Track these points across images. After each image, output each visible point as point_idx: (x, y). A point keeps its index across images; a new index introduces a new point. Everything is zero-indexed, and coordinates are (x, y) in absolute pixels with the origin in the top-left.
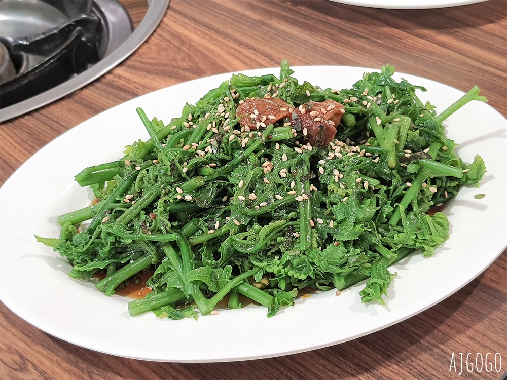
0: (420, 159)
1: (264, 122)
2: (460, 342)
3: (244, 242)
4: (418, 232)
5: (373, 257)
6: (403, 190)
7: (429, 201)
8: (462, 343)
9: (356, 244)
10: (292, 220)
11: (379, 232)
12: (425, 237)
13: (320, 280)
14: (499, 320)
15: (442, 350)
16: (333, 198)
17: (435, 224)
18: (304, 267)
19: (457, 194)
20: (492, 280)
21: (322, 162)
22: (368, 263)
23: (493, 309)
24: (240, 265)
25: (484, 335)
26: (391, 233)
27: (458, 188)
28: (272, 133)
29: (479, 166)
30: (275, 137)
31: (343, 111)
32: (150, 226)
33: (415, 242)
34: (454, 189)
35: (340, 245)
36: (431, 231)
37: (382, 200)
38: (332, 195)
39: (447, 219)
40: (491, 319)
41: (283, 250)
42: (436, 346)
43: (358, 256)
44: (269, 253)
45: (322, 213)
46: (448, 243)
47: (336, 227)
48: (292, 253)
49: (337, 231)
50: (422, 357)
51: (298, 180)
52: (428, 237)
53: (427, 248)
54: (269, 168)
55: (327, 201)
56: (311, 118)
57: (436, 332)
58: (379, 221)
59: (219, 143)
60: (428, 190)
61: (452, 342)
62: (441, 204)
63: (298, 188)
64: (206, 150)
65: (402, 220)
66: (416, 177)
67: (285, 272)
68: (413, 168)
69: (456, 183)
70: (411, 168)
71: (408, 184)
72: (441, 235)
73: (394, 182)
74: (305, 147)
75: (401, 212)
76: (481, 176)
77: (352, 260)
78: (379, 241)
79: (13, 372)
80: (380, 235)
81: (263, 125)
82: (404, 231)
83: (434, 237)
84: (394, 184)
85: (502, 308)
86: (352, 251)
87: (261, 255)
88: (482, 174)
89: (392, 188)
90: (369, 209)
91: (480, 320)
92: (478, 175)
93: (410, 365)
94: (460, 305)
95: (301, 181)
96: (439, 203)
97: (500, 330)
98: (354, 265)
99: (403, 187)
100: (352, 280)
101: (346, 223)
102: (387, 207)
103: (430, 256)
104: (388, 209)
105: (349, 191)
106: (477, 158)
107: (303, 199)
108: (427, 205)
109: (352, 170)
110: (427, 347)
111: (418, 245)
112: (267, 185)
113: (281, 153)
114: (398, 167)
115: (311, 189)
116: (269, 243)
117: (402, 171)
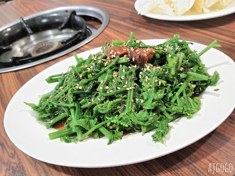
0: (187, 71)
1: (115, 55)
2: (204, 162)
3: (101, 108)
4: (184, 106)
5: (162, 118)
6: (179, 86)
7: (192, 92)
8: (204, 163)
9: (154, 111)
10: (125, 98)
11: (165, 105)
12: (188, 109)
13: (136, 127)
14: (225, 152)
15: (194, 166)
16: (144, 89)
17: (194, 103)
18: (128, 121)
19: (206, 89)
20: (222, 130)
21: (141, 73)
22: (158, 120)
23: (222, 145)
24: (103, 118)
25: (216, 159)
26: (172, 106)
27: (206, 86)
28: (118, 60)
29: (217, 76)
30: (120, 62)
31: (154, 52)
32: (65, 100)
33: (183, 111)
34: (205, 87)
35: (145, 111)
36: (191, 106)
37: (168, 91)
38: (144, 88)
39: (200, 100)
40: (220, 150)
41: (120, 112)
42: (191, 164)
43: (154, 117)
44: (114, 114)
45: (139, 96)
46: (199, 112)
47: (144, 102)
48: (123, 114)
49: (144, 105)
50: (183, 169)
51: (129, 81)
52: (189, 109)
53: (188, 114)
54: (116, 75)
55: (141, 90)
56: (136, 53)
57: (191, 156)
58: (166, 100)
59: (96, 64)
60: (191, 86)
61: (199, 162)
62: (198, 93)
63: (128, 85)
64: (91, 68)
65: (177, 100)
66: (185, 80)
67: (119, 123)
68: (183, 75)
69: (205, 84)
70: (182, 76)
71: (181, 83)
72: (196, 108)
73: (175, 82)
74: (133, 66)
75: (177, 96)
76: (217, 81)
77: (150, 119)
78: (165, 110)
79: (10, 158)
80: (165, 107)
81: (115, 56)
82: (178, 106)
83: (192, 109)
84: (174, 83)
85: (226, 145)
86: (151, 114)
87: (110, 114)
88: (218, 80)
89: (173, 85)
90: (160, 95)
91: (214, 151)
92: (216, 80)
93: (177, 173)
94: (205, 142)
95: (130, 81)
96: (197, 93)
97: (225, 157)
98: (151, 121)
99: (179, 85)
100: (150, 128)
101: (148, 101)
102: (170, 94)
103: (190, 118)
104: (170, 95)
105: (151, 86)
106: (216, 72)
107: (130, 89)
108: (191, 94)
109: (154, 76)
110: (186, 164)
111: (184, 113)
112: (114, 83)
113: (122, 69)
114: (177, 75)
115: (135, 85)
116: (113, 109)
117: (178, 77)
